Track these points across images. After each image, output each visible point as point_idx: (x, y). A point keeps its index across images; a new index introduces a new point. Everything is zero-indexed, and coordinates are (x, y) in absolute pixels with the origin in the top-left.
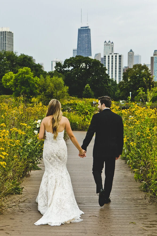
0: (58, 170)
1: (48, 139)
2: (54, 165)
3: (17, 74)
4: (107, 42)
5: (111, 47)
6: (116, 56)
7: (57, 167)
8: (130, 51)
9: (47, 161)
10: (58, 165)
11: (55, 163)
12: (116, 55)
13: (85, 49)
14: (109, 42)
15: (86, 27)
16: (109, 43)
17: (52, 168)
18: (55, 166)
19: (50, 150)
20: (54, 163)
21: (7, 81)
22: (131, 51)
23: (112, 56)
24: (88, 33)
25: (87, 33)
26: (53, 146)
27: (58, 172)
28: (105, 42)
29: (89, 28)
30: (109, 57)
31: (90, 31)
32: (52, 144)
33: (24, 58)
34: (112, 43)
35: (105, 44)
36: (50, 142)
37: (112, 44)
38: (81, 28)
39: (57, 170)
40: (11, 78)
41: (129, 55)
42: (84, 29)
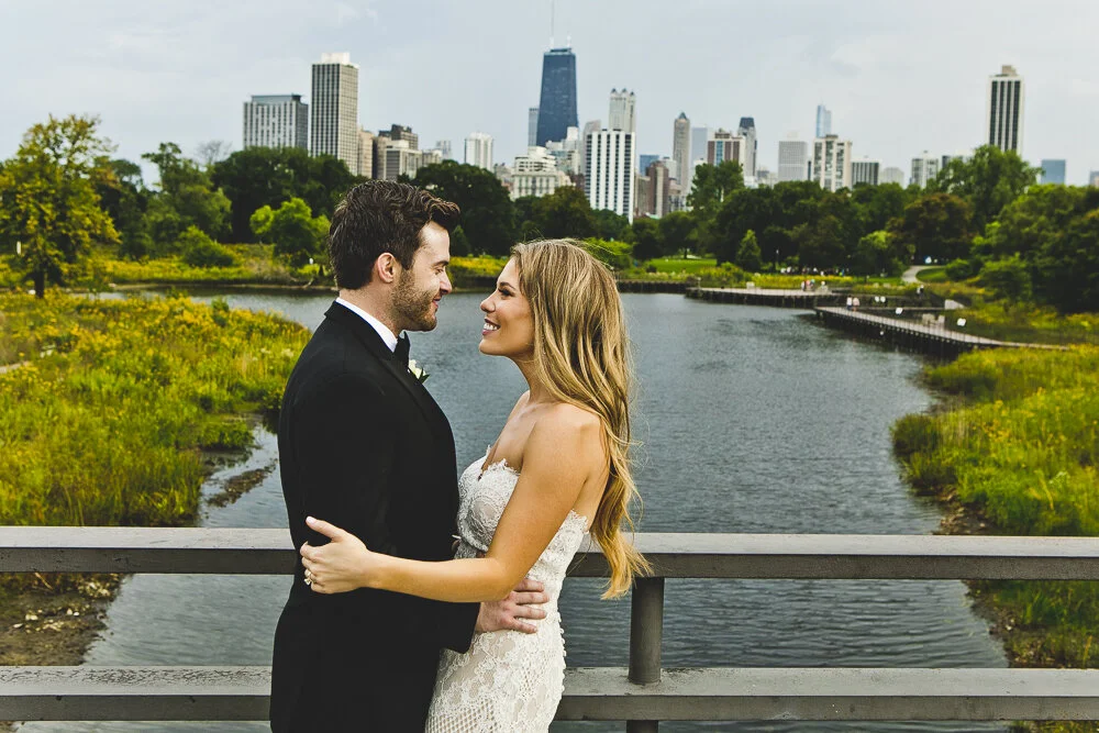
3: (278, 211)
4: (619, 90)
5: (628, 105)
6: (618, 137)
8: (680, 118)
12: (617, 132)
14: (624, 91)
15: (565, 50)
16: (624, 95)
21: (259, 224)
22: (683, 116)
23: (609, 137)
24: (568, 67)
25: (567, 64)
28: (614, 91)
29: (573, 52)
30: (599, 137)
31: (574, 62)
33: (326, 163)
34: (632, 94)
35: (614, 95)
37: (632, 98)
38: (552, 51)
40: (267, 218)
41: (676, 128)
42: (560, 54)
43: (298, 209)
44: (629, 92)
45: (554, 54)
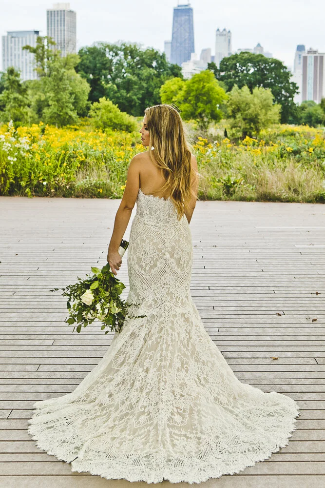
0: (172, 298)
1: (145, 212)
2: (162, 285)
4: (221, 30)
5: (227, 39)
7: (171, 290)
9: (143, 272)
10: (173, 283)
11: (165, 279)
13: (185, 41)
14: (225, 30)
15: (186, 6)
16: (224, 33)
17: (156, 292)
18: (166, 286)
19: (155, 241)
20: (163, 278)
22: (259, 45)
24: (189, 16)
25: (188, 14)
26: (160, 231)
27: (172, 304)
28: (218, 30)
29: (191, 6)
31: (192, 13)
32: (157, 225)
34: (229, 32)
35: (218, 33)
36: (151, 220)
37: (229, 34)
38: (179, 6)
39: (169, 298)
42: (183, 8)
44: (228, 31)
45: (180, 8)
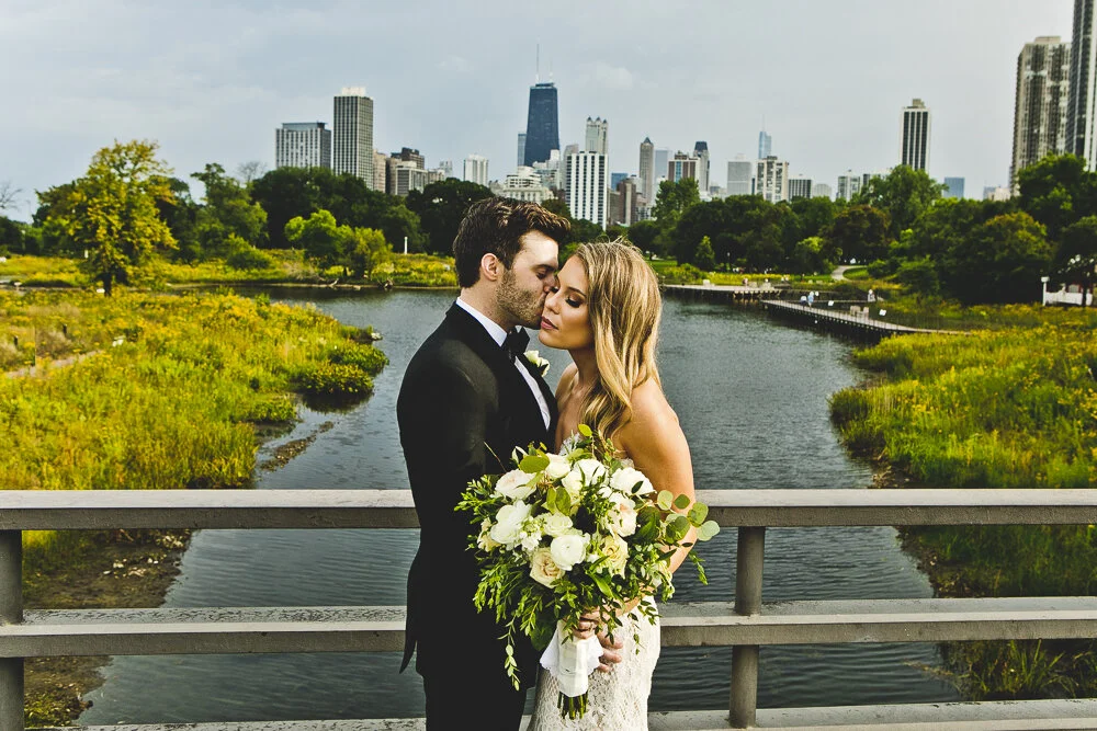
3: (308, 221)
4: (594, 120)
5: (602, 131)
6: (593, 158)
8: (645, 142)
12: (593, 154)
14: (598, 119)
15: (548, 85)
16: (598, 123)
22: (648, 140)
23: (585, 158)
25: (551, 97)
28: (590, 119)
29: (555, 86)
30: (578, 158)
31: (556, 95)
33: (347, 181)
34: (605, 122)
35: (590, 123)
37: (605, 126)
38: (538, 85)
41: (642, 150)
42: (544, 88)
43: (325, 220)
44: (602, 120)
45: (538, 88)
